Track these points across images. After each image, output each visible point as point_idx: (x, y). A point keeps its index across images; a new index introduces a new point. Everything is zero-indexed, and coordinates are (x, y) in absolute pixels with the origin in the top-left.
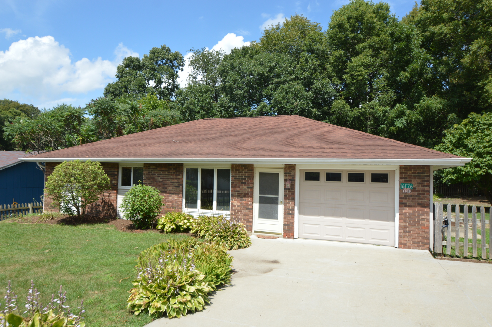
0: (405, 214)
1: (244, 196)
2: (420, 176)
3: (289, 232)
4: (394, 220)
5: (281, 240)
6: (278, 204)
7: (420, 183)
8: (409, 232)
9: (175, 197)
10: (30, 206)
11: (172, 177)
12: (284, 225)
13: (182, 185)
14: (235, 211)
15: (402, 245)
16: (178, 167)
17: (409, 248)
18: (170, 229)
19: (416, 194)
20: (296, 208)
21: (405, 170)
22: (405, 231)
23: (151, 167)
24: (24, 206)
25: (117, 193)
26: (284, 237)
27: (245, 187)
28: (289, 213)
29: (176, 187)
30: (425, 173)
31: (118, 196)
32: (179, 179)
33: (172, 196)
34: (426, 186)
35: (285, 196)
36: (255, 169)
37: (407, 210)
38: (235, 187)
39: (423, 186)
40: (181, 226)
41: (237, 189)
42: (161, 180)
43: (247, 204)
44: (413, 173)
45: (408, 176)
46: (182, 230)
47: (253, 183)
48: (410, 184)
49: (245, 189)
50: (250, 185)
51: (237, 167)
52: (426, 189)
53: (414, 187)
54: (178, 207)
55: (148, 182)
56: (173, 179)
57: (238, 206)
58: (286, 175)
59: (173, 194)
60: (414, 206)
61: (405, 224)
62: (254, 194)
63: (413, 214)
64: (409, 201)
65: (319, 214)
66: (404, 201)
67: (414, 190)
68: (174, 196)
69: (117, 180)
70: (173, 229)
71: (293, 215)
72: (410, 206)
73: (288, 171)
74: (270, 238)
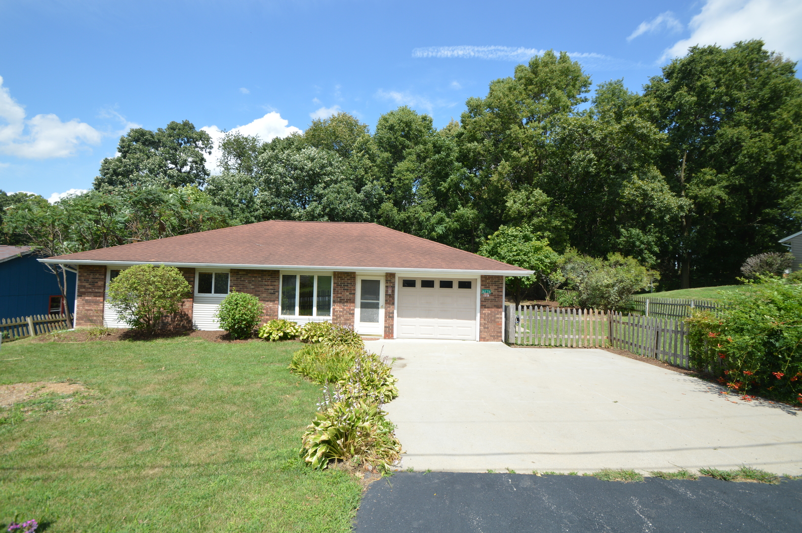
0: (485, 314)
1: (347, 302)
2: (496, 284)
3: (389, 333)
4: (475, 319)
5: (383, 341)
6: (378, 308)
7: (496, 289)
8: (488, 328)
9: (271, 304)
10: (29, 320)
11: (266, 283)
12: (385, 327)
13: (278, 292)
14: (336, 316)
15: (482, 339)
16: (274, 273)
17: (487, 340)
18: (277, 337)
19: (493, 297)
20: (395, 312)
21: (485, 279)
22: (485, 328)
23: (240, 273)
25: (193, 302)
26: (385, 338)
27: (348, 294)
28: (389, 316)
29: (270, 293)
30: (499, 282)
31: (194, 305)
32: (275, 285)
33: (266, 303)
35: (386, 301)
36: (356, 277)
37: (486, 311)
38: (337, 293)
39: (498, 292)
40: (288, 333)
41: (339, 295)
42: (253, 287)
43: (350, 309)
44: (491, 281)
45: (487, 283)
46: (289, 337)
47: (355, 290)
48: (489, 290)
49: (347, 295)
50: (353, 292)
51: (338, 275)
52: (500, 293)
53: (492, 292)
54: (273, 315)
55: (236, 289)
56: (268, 285)
57: (340, 312)
58: (387, 281)
59: (268, 301)
60: (492, 308)
61: (484, 322)
62: (356, 300)
63: (491, 314)
64: (488, 304)
65: (415, 317)
66: (484, 303)
67: (491, 294)
68: (269, 302)
69: (195, 287)
70: (280, 337)
71: (392, 317)
72: (488, 308)
73: (389, 279)
74: (372, 339)
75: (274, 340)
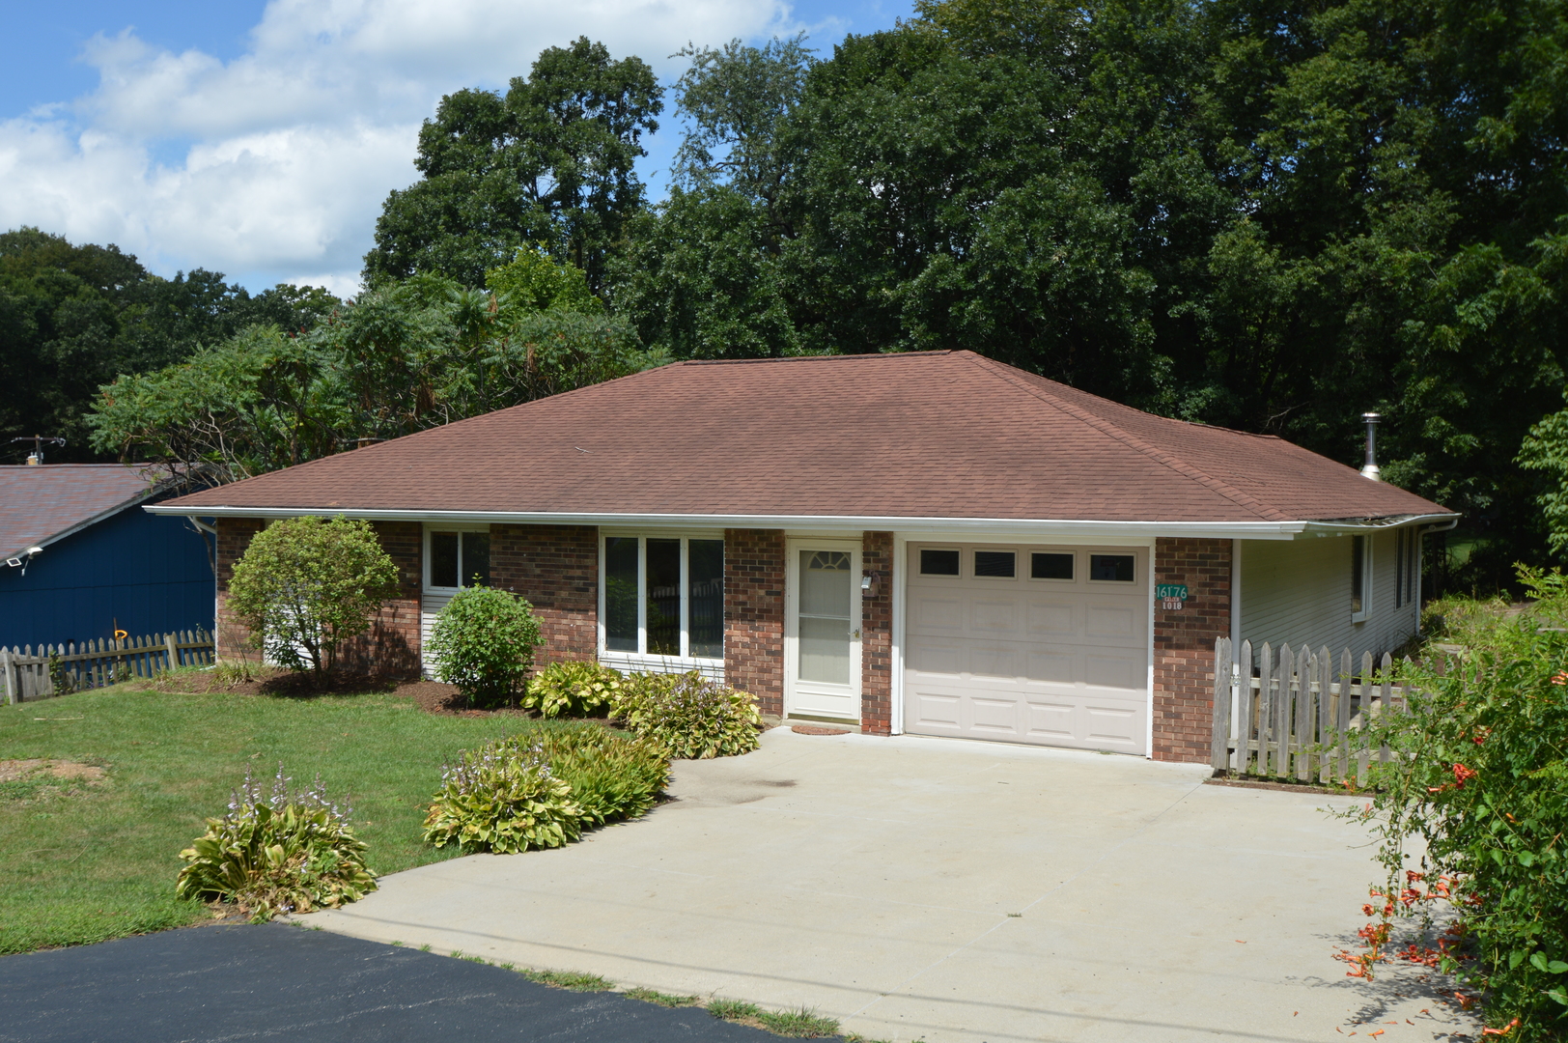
0: (1168, 668)
1: (760, 618)
2: (1205, 564)
3: (876, 715)
4: (1141, 685)
5: (856, 738)
6: (846, 638)
7: (1205, 585)
8: (1178, 716)
9: (578, 620)
10: (169, 641)
11: (567, 561)
12: (865, 697)
13: (596, 585)
14: (735, 657)
15: (1162, 752)
16: (585, 535)
17: (1177, 758)
18: (556, 708)
19: (1194, 612)
20: (896, 651)
21: (1167, 546)
22: (1168, 715)
23: (511, 533)
24: (154, 644)
25: (420, 607)
26: (864, 731)
27: (762, 592)
28: (877, 666)
29: (578, 589)
30: (1217, 558)
31: (424, 616)
32: (587, 567)
33: (570, 615)
34: (1221, 592)
35: (865, 616)
36: (787, 541)
37: (1173, 658)
38: (736, 592)
39: (1213, 592)
40: (585, 699)
41: (741, 598)
42: (538, 571)
43: (768, 638)
44: (1188, 556)
45: (1177, 563)
46: (587, 709)
47: (783, 582)
48: (1182, 586)
49: (761, 598)
50: (776, 587)
51: (740, 537)
52: (1222, 599)
53: (1191, 593)
54: (585, 648)
55: (504, 576)
56: (572, 567)
57: (745, 645)
58: (867, 557)
59: (572, 610)
60: (1190, 647)
61: (1166, 694)
62: (786, 612)
63: (1187, 669)
64: (1178, 634)
65: (957, 669)
66: (1166, 632)
67: (1189, 602)
68: (574, 615)
69: (420, 571)
70: (563, 707)
71: (886, 669)
72: (1179, 647)
73: (872, 549)
74: (827, 732)
75: (548, 717)
